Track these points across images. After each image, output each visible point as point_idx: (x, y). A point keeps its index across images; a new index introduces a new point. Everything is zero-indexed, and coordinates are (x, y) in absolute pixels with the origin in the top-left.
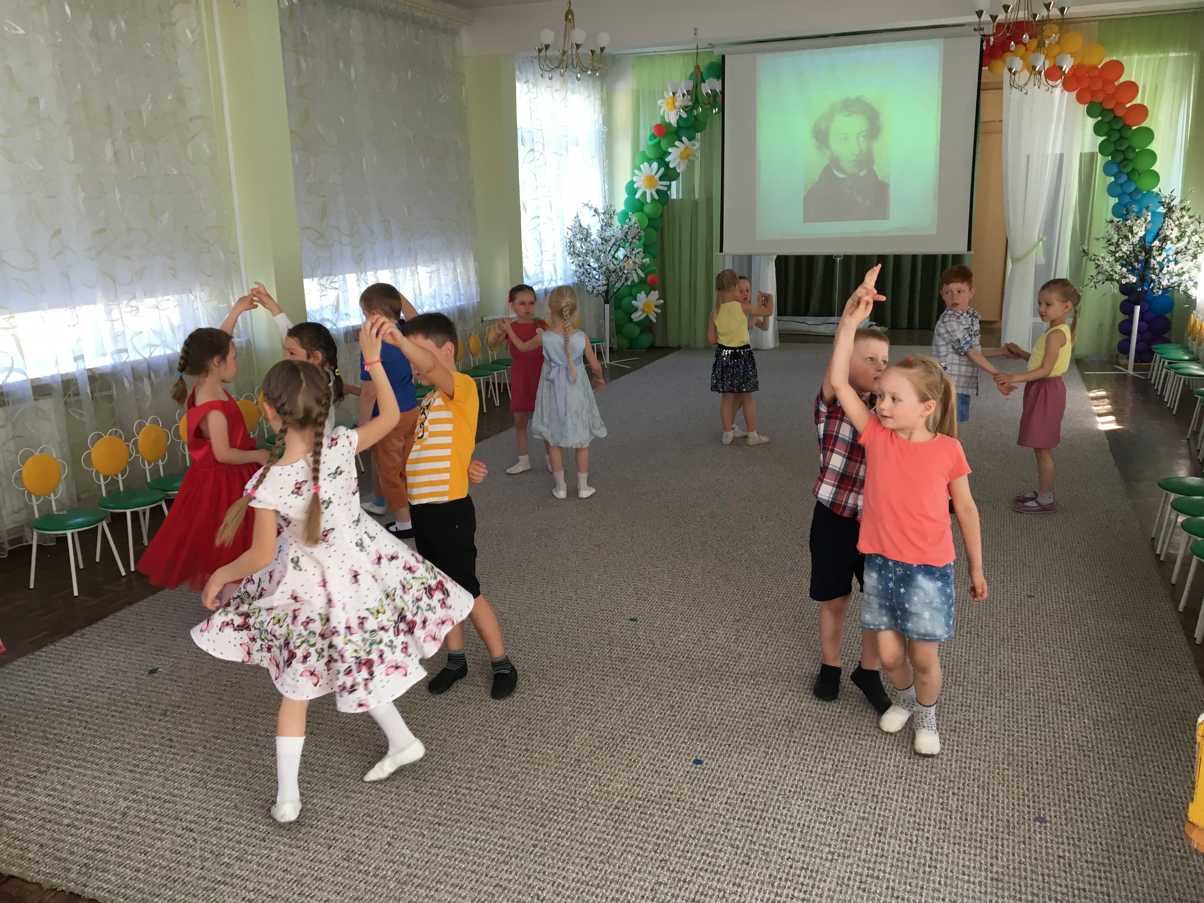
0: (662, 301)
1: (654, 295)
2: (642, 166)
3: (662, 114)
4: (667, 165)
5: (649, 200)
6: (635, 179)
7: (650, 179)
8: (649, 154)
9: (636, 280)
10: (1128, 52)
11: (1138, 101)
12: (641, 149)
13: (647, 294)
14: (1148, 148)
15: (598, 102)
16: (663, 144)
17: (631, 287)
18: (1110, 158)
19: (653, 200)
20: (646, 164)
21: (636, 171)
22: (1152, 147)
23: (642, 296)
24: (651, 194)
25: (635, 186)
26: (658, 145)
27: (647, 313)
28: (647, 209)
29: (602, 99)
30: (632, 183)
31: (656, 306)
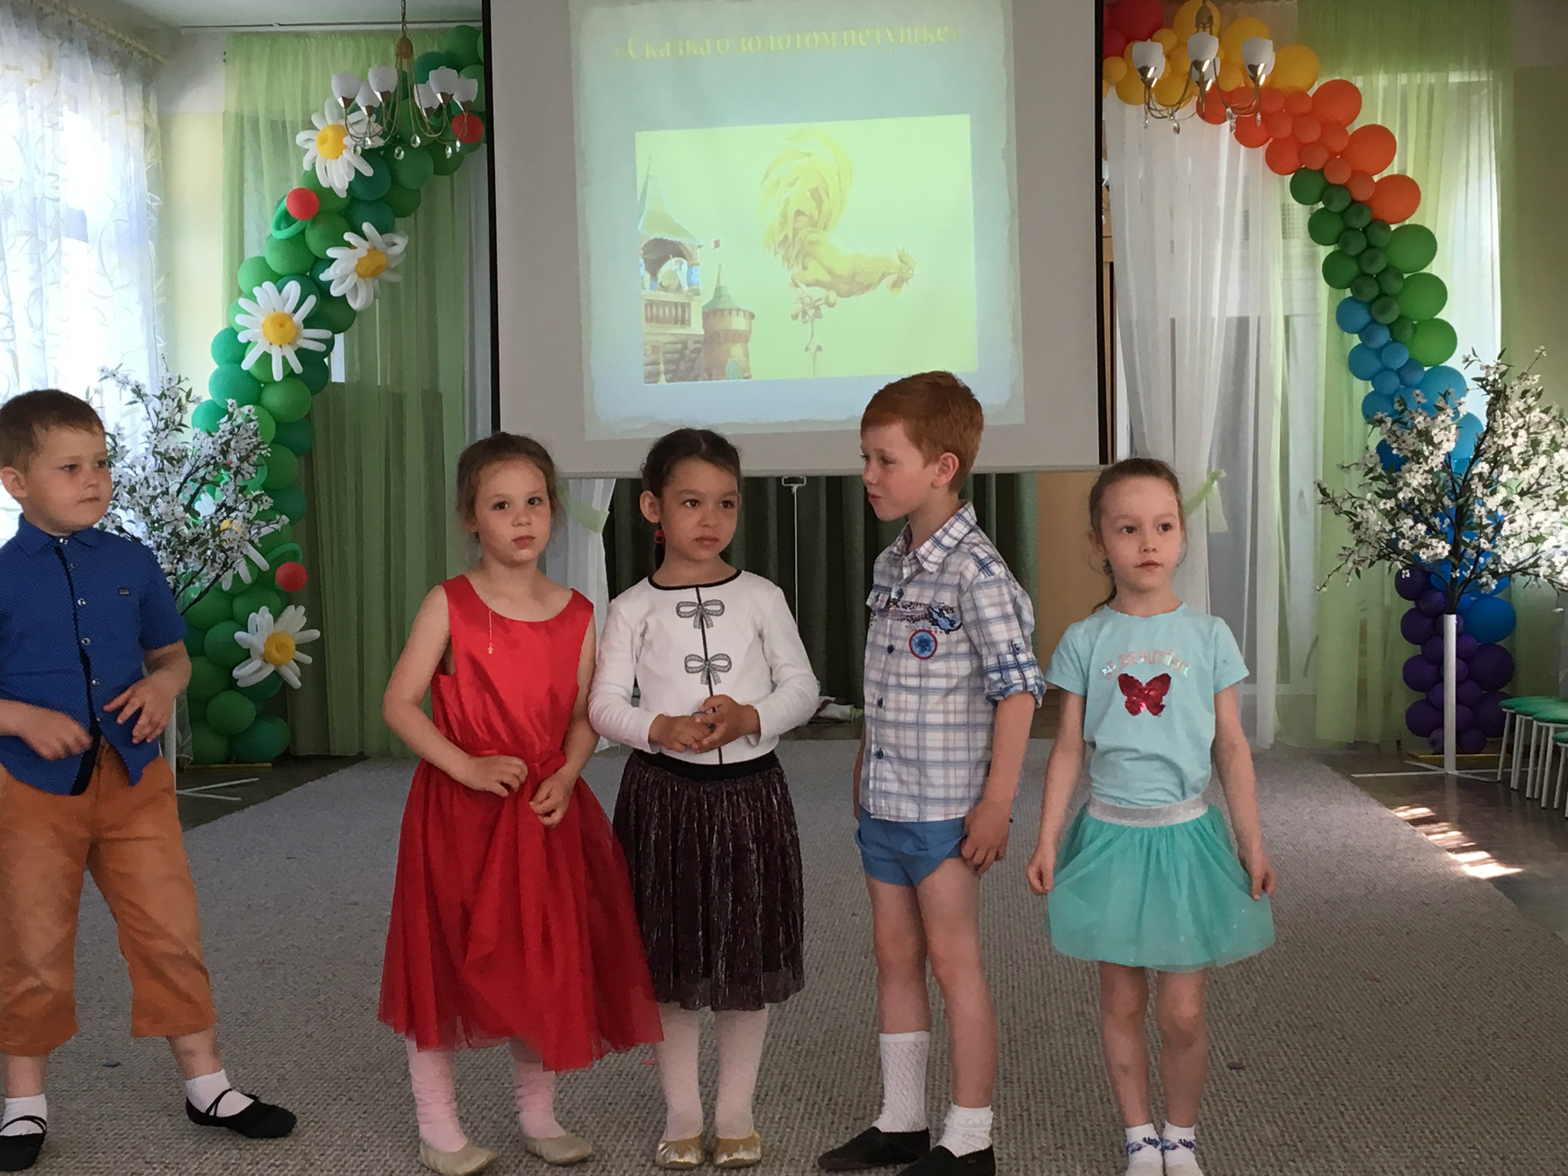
0: (316, 633)
1: (295, 616)
2: (256, 291)
3: (306, 167)
4: (323, 290)
5: (278, 374)
6: (240, 320)
7: (280, 321)
8: (275, 262)
9: (246, 575)
10: (1363, 68)
11: (1394, 169)
12: (252, 251)
13: (277, 616)
14: (1426, 270)
15: (136, 136)
16: (313, 239)
17: (231, 596)
18: (1348, 293)
19: (289, 374)
20: (268, 285)
21: (242, 302)
22: (1434, 268)
23: (262, 618)
24: (284, 358)
25: (242, 338)
26: (298, 241)
27: (277, 665)
28: (273, 398)
29: (146, 129)
30: (231, 333)
31: (300, 648)
